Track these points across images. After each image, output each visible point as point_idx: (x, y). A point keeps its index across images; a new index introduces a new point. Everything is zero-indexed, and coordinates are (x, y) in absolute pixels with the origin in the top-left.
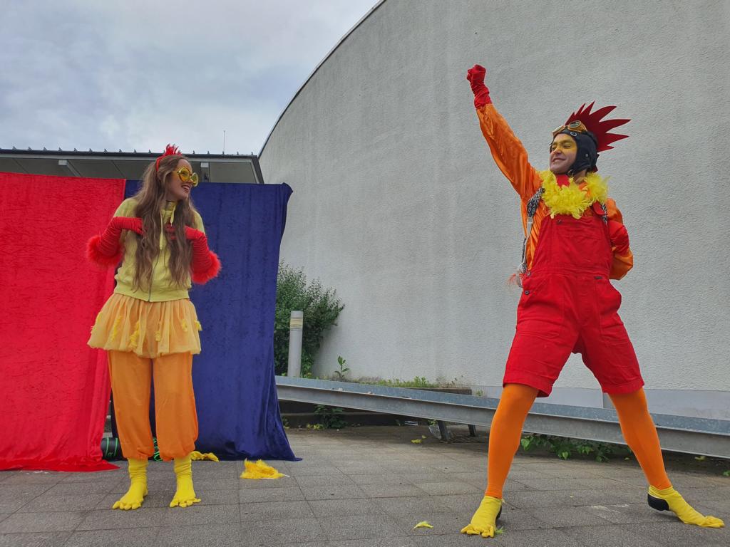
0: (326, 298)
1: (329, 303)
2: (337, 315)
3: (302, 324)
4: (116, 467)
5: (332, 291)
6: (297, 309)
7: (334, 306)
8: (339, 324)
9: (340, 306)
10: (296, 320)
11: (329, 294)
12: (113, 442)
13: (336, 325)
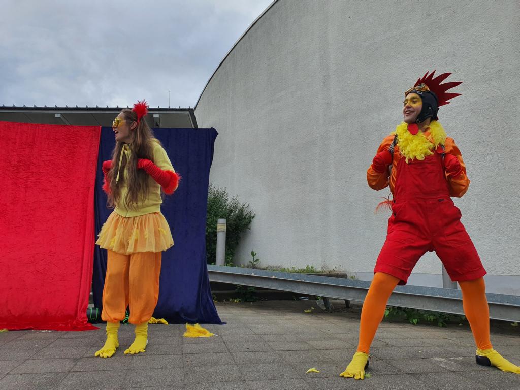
0: (242, 210)
1: (245, 213)
2: (250, 222)
3: (225, 228)
4: (97, 328)
5: (246, 205)
6: (222, 217)
7: (248, 215)
8: (251, 228)
9: (252, 215)
10: (221, 225)
11: (245, 207)
12: (94, 311)
13: (250, 229)
